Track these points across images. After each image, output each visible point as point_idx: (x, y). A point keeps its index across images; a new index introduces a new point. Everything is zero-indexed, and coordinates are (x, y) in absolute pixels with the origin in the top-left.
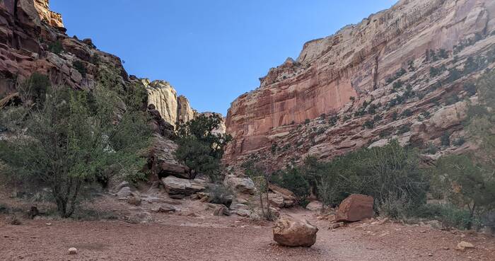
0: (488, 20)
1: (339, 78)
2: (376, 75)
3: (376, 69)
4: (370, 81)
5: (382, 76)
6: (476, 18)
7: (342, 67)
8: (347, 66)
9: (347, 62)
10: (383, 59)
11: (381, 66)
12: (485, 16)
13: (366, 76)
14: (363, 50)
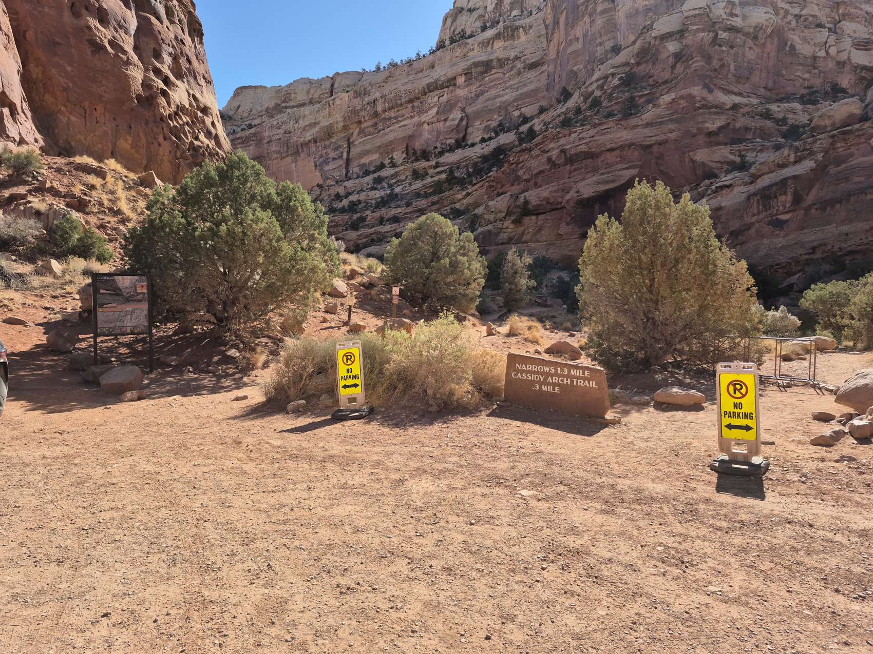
0: (467, 127)
1: (297, 153)
2: (348, 162)
3: (348, 153)
4: (341, 166)
5: (355, 163)
6: (456, 122)
7: (302, 140)
8: (310, 141)
9: (308, 136)
10: (356, 143)
11: (354, 151)
12: (464, 123)
13: (334, 159)
14: (331, 125)
